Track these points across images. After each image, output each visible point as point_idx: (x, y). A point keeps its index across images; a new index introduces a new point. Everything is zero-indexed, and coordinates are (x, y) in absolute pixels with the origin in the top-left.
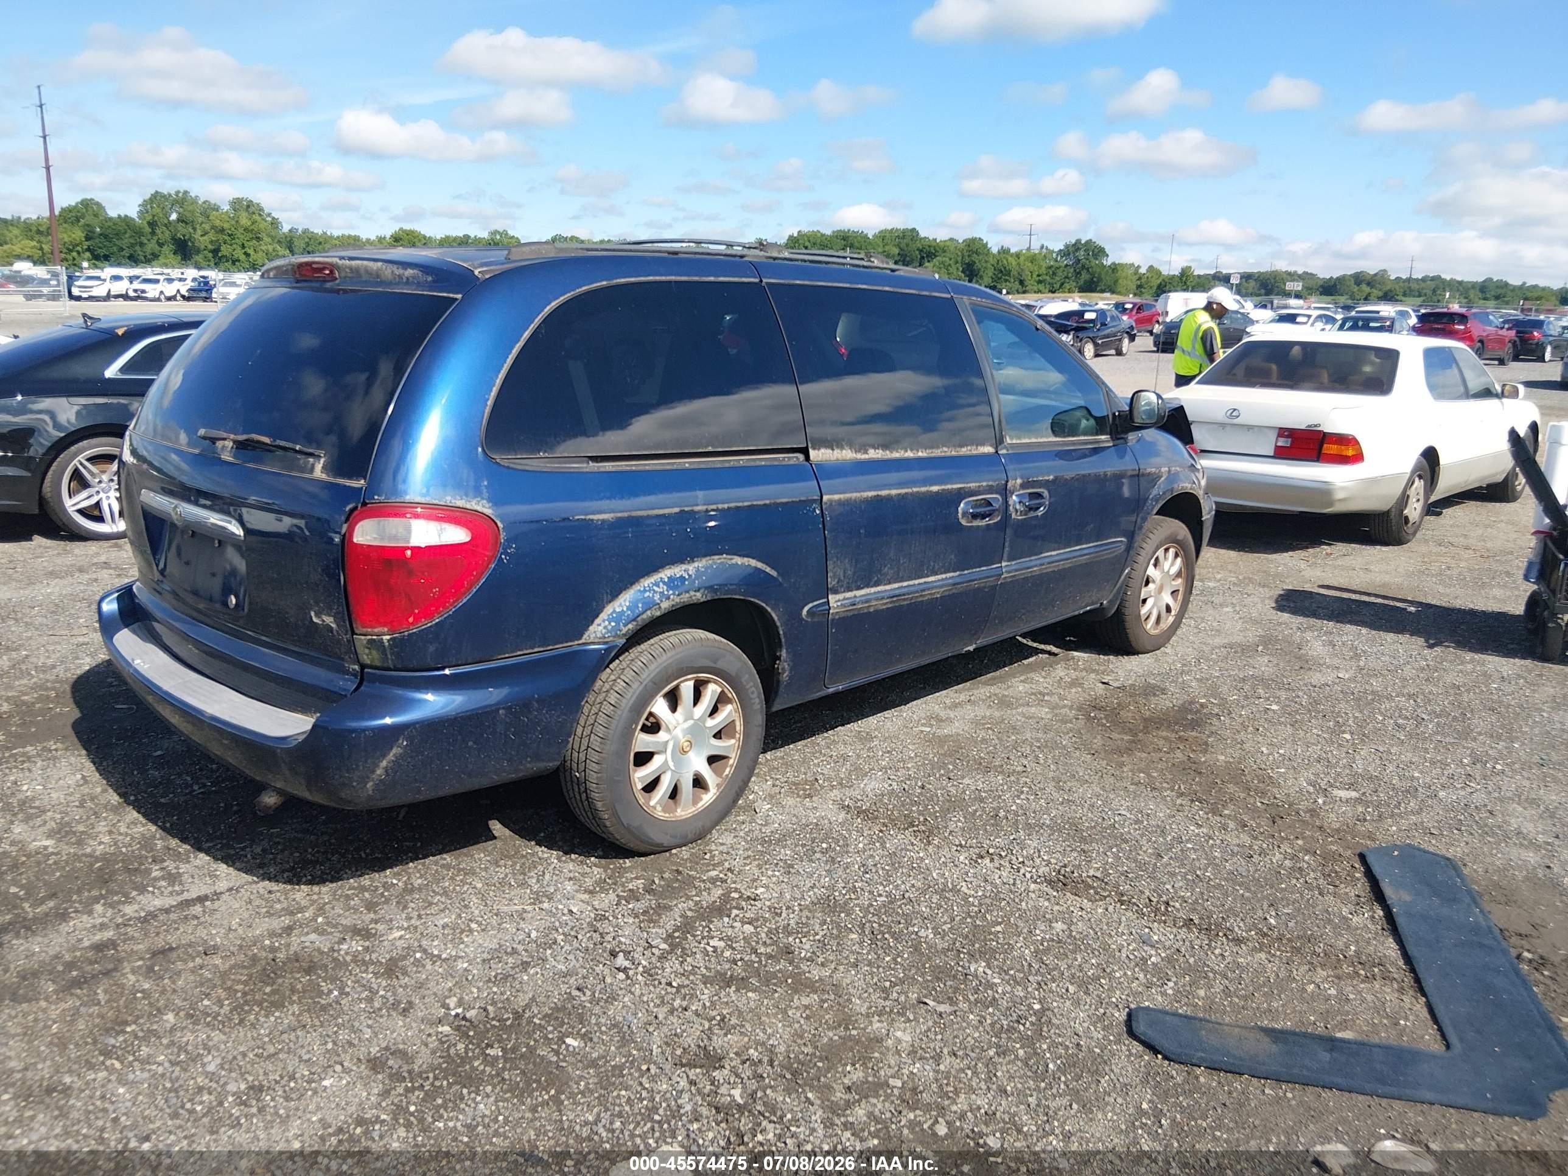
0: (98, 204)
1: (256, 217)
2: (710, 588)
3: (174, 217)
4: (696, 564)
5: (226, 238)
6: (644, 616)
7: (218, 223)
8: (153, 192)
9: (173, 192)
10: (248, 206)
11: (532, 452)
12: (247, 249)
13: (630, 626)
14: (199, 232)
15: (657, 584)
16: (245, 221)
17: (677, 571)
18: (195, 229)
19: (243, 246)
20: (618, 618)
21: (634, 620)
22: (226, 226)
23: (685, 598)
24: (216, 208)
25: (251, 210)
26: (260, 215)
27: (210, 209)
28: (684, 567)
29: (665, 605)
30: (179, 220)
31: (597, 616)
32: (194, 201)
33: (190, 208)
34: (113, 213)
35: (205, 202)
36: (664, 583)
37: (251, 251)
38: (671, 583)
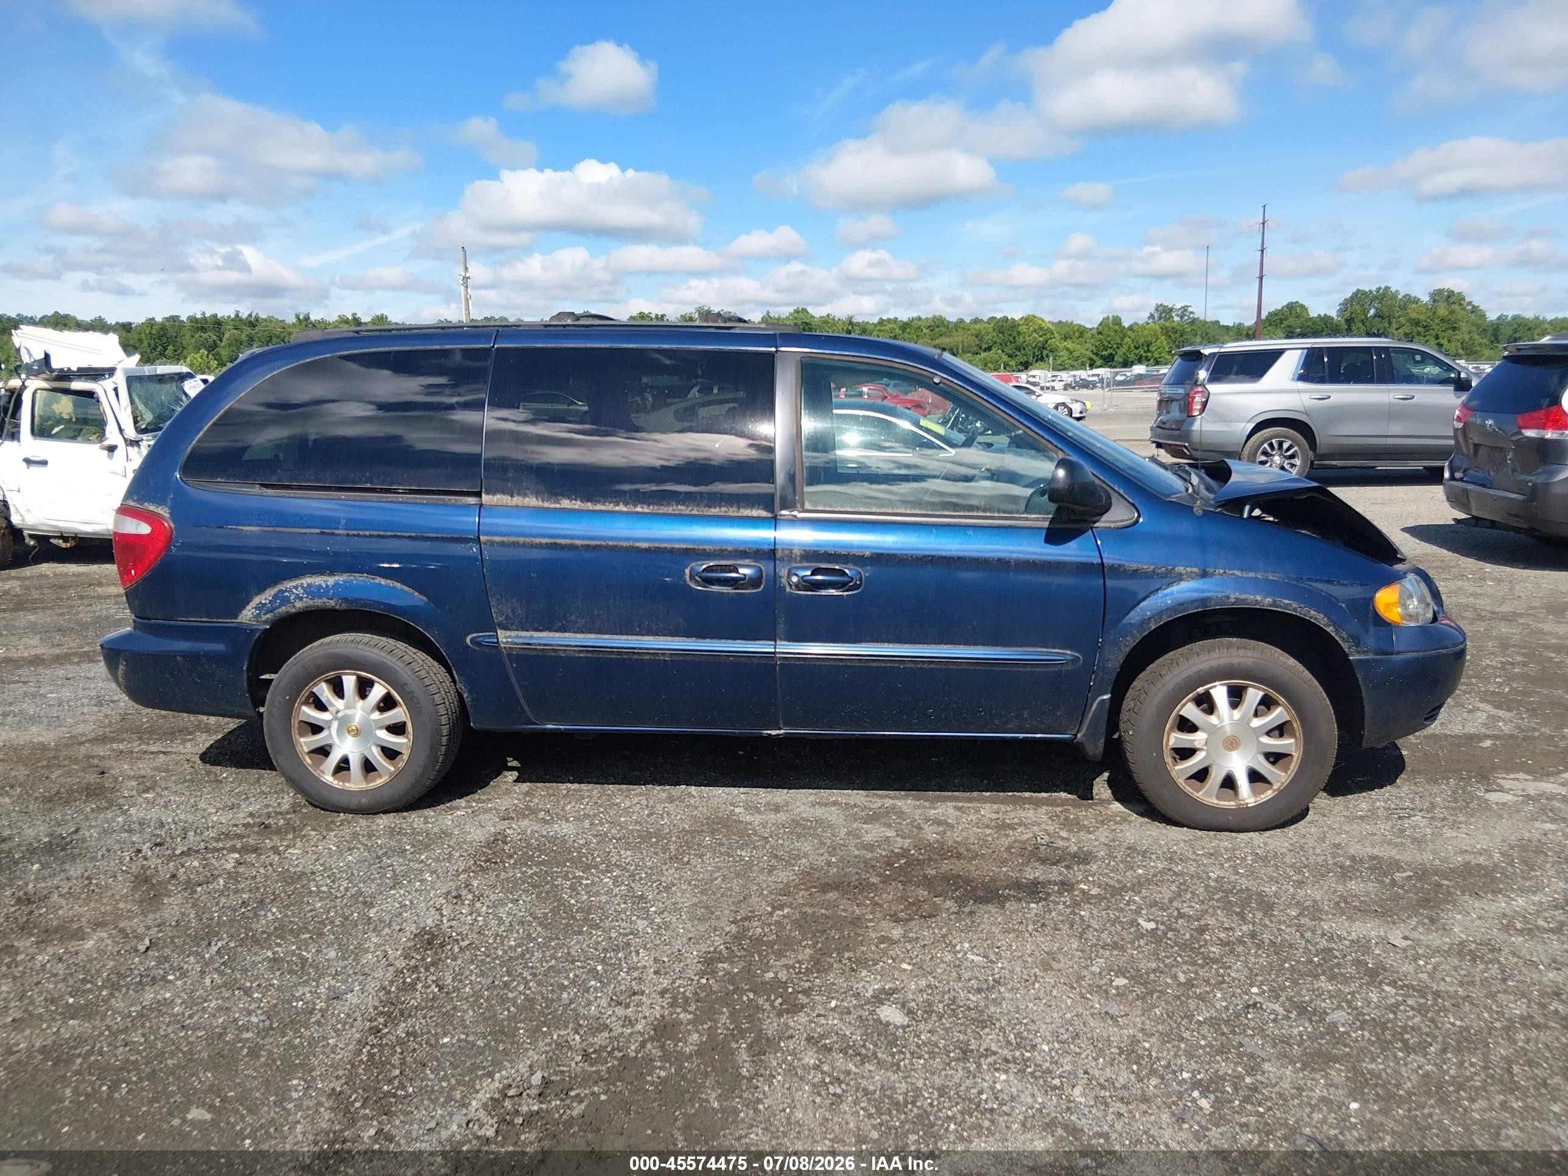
0: (1302, 306)
1: (1456, 307)
2: (346, 600)
3: (1372, 312)
4: (337, 578)
5: (1420, 329)
6: (280, 610)
7: (1414, 315)
8: (1355, 290)
9: (1374, 289)
10: (1449, 297)
11: (212, 477)
12: (1441, 341)
13: (268, 616)
14: (1395, 326)
15: (296, 588)
16: (1442, 311)
17: (318, 580)
18: (1390, 323)
19: (1437, 337)
20: (261, 607)
21: (271, 611)
22: (1422, 317)
23: (318, 602)
24: (1417, 301)
25: (1451, 300)
26: (1461, 304)
27: (1410, 300)
28: (325, 578)
29: (299, 605)
30: (1375, 316)
31: (248, 604)
32: (1394, 295)
33: (1389, 303)
34: (1313, 314)
35: (1405, 296)
36: (303, 588)
37: (1445, 342)
38: (310, 591)
